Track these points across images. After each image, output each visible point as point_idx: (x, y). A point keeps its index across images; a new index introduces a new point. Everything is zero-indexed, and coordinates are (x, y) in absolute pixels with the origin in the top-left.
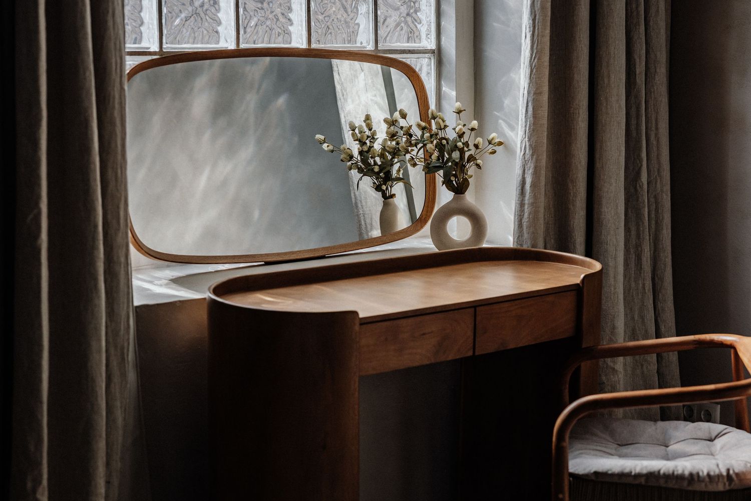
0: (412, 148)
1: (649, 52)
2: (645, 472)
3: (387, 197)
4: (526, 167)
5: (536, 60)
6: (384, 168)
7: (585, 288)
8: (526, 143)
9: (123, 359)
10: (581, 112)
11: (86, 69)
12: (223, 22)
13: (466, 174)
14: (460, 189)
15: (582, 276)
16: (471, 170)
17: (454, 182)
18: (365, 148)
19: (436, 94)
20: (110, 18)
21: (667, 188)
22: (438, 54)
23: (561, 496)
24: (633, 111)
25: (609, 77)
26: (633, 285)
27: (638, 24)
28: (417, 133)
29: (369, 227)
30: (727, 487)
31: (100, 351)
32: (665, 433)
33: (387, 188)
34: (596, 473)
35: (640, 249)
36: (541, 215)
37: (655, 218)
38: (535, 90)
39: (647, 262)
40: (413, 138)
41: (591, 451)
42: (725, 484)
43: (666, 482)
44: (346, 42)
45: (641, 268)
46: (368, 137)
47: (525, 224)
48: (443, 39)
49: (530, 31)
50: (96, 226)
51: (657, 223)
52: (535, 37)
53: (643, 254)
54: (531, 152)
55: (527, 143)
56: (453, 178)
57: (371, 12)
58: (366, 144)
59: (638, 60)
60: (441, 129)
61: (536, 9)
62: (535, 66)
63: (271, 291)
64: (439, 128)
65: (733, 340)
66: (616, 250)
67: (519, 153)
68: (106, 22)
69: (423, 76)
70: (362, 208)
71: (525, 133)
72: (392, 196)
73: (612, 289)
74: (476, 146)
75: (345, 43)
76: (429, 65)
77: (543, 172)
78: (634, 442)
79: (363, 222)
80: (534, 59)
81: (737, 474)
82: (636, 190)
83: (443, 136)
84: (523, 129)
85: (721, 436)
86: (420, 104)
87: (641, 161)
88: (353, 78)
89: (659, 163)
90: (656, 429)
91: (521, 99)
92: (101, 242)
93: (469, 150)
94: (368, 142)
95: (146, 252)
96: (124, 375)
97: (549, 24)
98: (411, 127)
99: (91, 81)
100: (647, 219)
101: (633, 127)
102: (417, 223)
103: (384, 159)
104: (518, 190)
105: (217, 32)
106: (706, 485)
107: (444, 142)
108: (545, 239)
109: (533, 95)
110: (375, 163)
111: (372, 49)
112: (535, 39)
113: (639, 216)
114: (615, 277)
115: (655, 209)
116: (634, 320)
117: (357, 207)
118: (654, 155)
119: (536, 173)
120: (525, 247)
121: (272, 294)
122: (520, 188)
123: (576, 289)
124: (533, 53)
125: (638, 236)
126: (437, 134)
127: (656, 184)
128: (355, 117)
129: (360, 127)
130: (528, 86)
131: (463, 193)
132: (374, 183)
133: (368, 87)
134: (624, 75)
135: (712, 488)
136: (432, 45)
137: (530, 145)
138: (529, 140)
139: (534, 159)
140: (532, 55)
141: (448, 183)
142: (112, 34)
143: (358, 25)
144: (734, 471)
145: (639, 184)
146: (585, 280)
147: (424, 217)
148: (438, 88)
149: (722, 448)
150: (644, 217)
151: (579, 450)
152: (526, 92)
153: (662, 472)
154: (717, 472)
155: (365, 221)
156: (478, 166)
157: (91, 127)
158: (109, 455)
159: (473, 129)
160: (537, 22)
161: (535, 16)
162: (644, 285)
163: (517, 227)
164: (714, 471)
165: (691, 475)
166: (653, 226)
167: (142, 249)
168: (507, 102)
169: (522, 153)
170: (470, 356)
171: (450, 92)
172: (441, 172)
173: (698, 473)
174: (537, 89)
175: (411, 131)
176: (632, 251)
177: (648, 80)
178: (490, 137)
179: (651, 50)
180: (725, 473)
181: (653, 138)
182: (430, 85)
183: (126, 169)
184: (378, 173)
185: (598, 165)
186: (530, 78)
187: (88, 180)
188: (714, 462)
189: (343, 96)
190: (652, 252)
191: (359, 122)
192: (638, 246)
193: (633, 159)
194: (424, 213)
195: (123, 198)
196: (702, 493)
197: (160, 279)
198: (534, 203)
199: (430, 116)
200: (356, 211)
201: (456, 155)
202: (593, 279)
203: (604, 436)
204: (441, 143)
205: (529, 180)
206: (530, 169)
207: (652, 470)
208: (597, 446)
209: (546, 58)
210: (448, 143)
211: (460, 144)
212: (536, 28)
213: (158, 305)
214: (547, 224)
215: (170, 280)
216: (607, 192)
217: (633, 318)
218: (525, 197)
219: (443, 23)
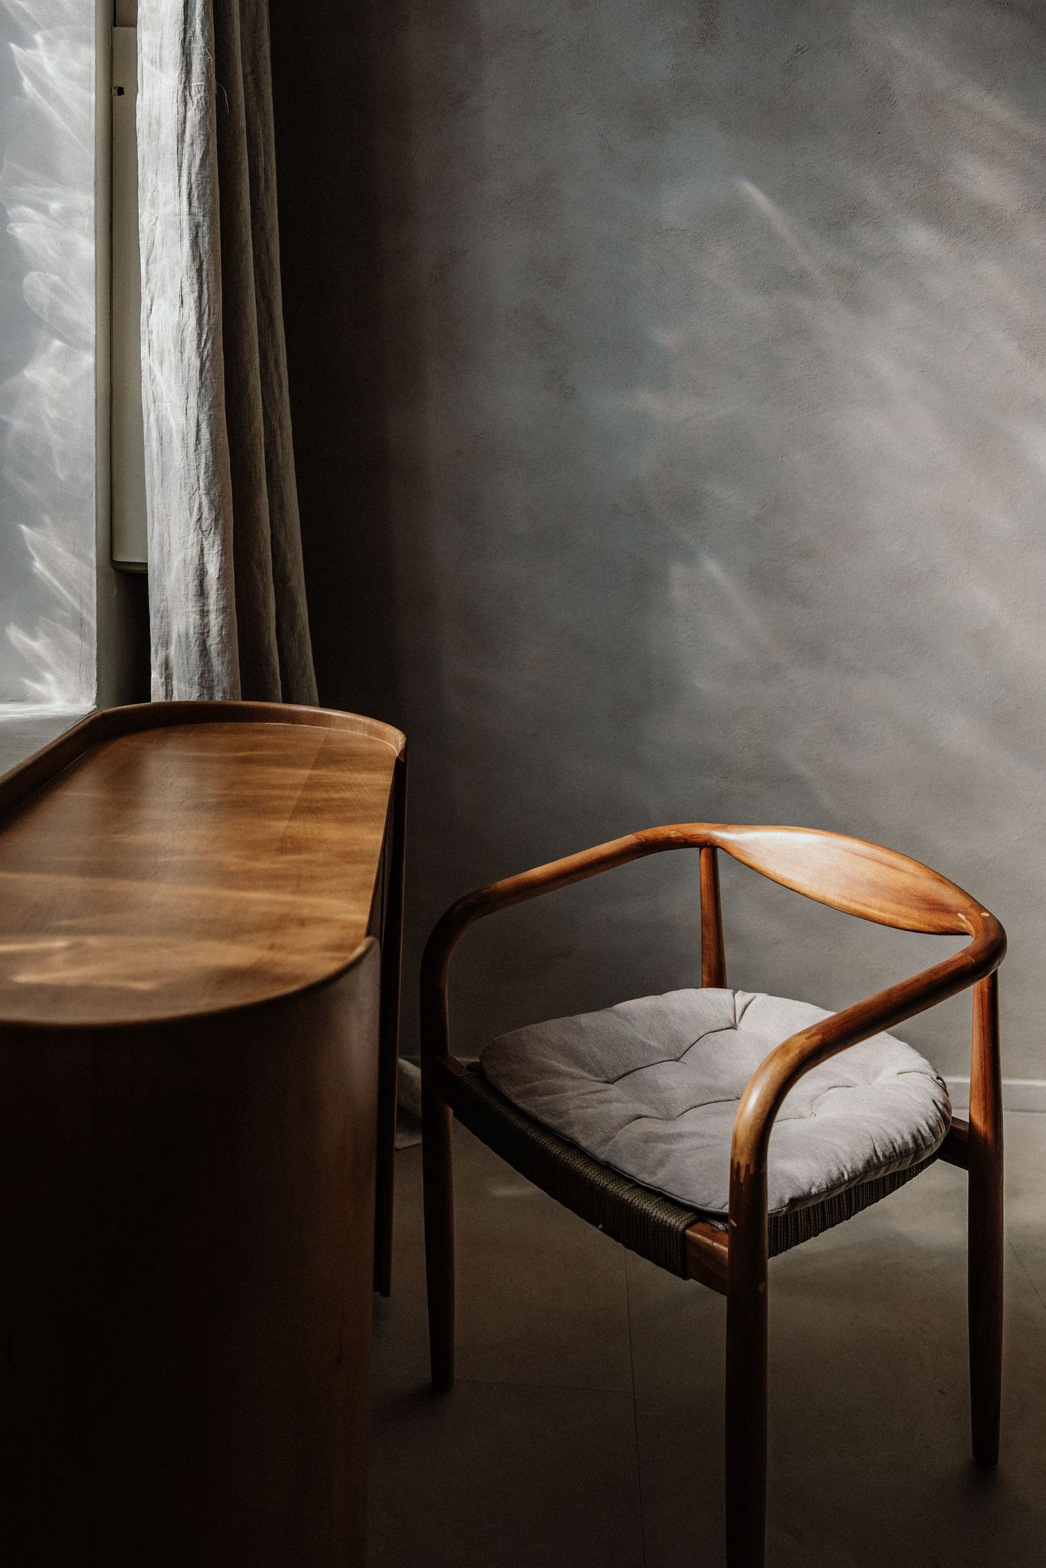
4: (205, 543)
5: (209, 345)
8: (201, 499)
36: (236, 628)
38: (210, 399)
52: (204, 304)
54: (214, 513)
55: (204, 499)
61: (201, 252)
62: (208, 356)
67: (188, 519)
71: (198, 480)
80: (205, 343)
84: (193, 473)
104: (192, 588)
109: (208, 410)
112: (203, 306)
119: (225, 552)
122: (195, 583)
124: (201, 331)
130: (198, 392)
137: (211, 502)
138: (208, 493)
139: (221, 526)
140: (200, 336)
161: (201, 265)
163: (195, 656)
169: (194, 518)
174: (214, 398)
186: (201, 379)
198: (227, 607)
205: (213, 567)
206: (213, 547)
212: (205, 287)
218: (207, 598)
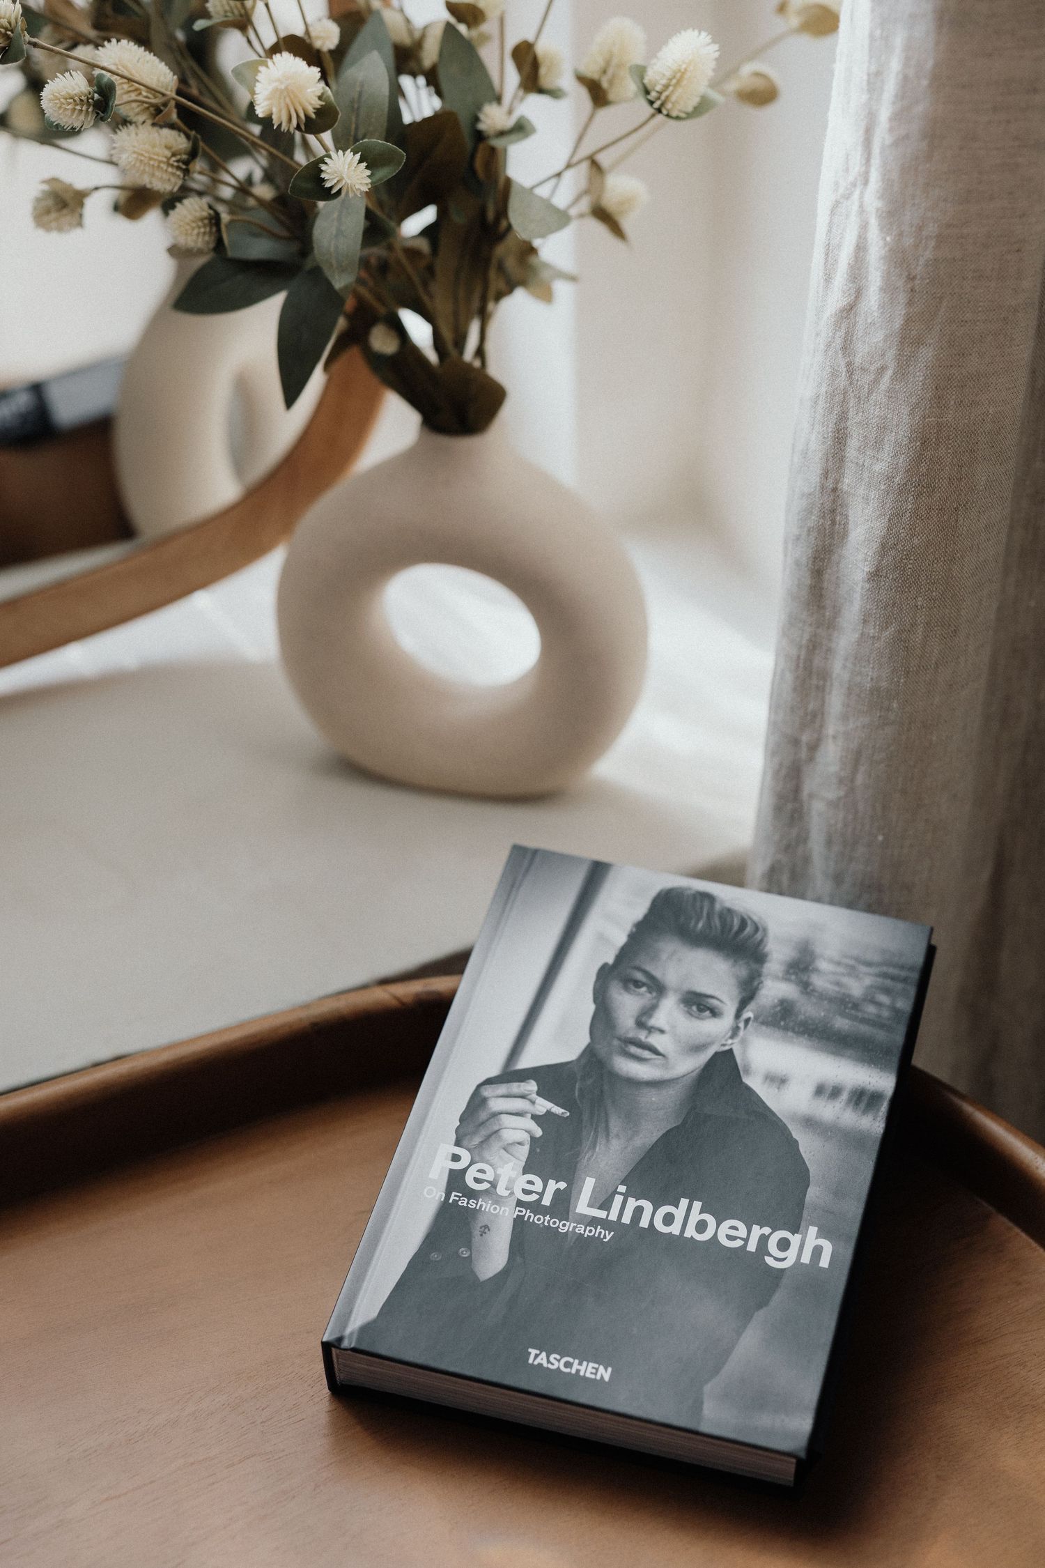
4: (854, 418)
54: (899, 312)
67: (813, 297)
169: (836, 302)
206: (878, 445)
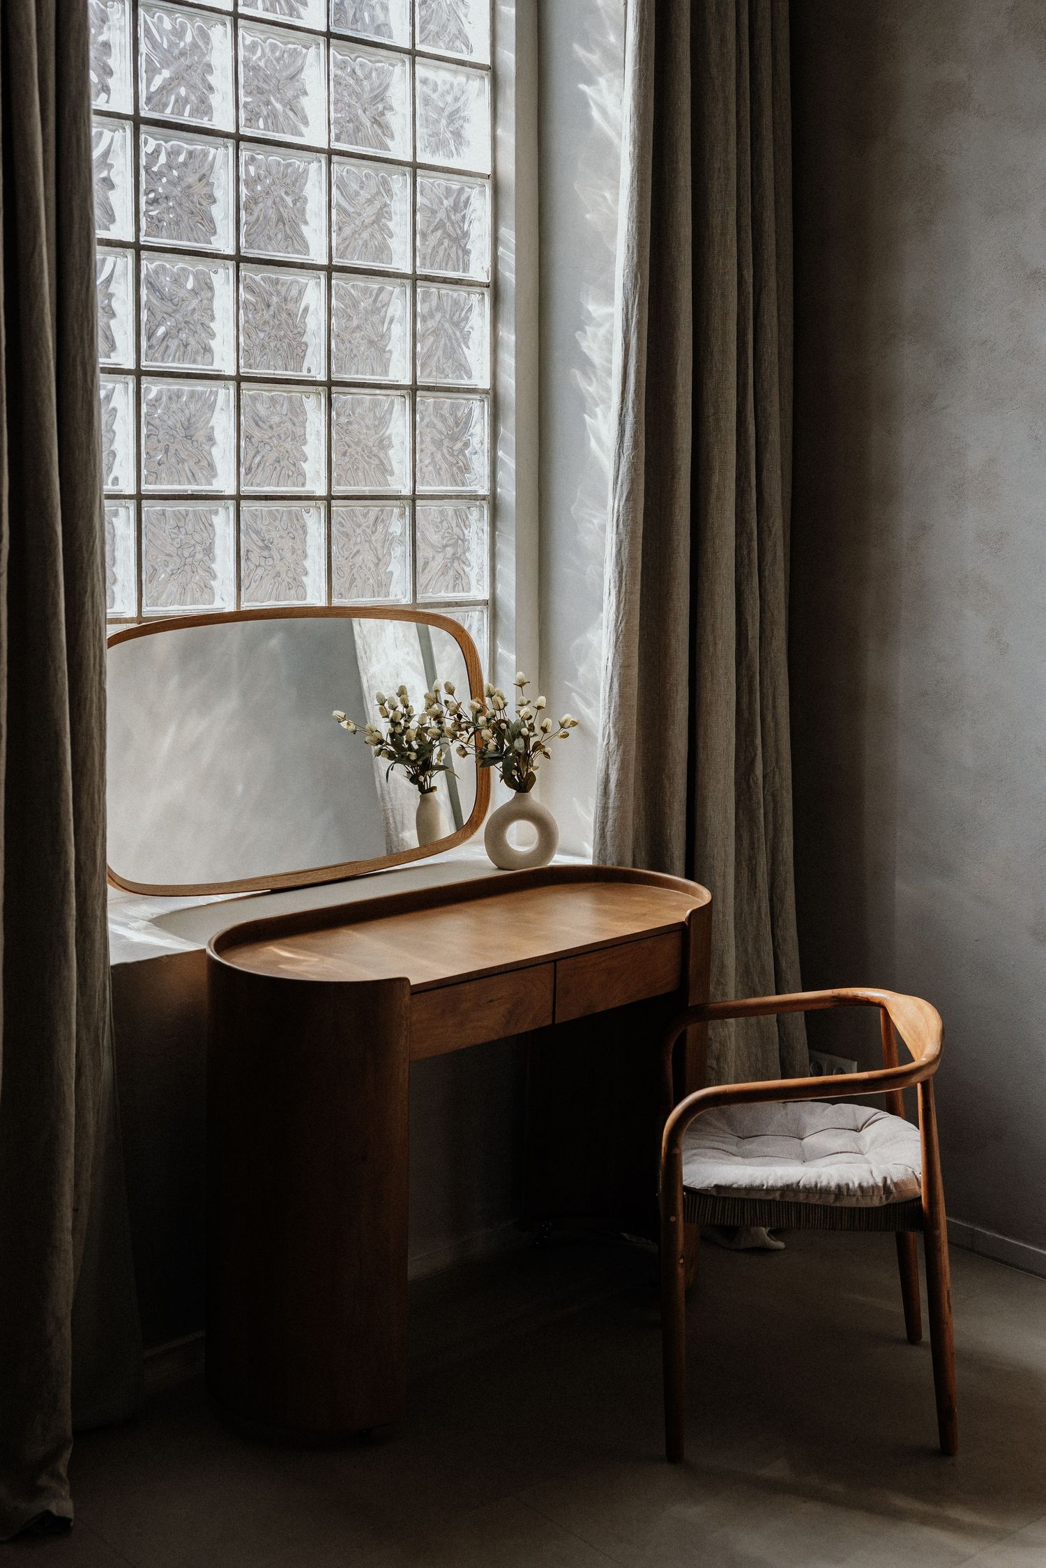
0: (461, 733)
1: (764, 610)
2: (780, 1184)
3: (425, 791)
4: (610, 760)
5: (623, 624)
6: (422, 755)
7: (692, 928)
8: (610, 729)
9: (98, 1044)
10: (680, 688)
11: (57, 669)
12: (219, 575)
13: (532, 766)
14: (522, 785)
15: (689, 912)
16: (537, 759)
17: (516, 777)
18: (399, 730)
19: (490, 657)
20: (88, 600)
21: (788, 783)
22: (493, 606)
23: (673, 1219)
24: (745, 684)
25: (715, 644)
26: (746, 907)
27: (750, 574)
28: (468, 714)
29: (399, 826)
30: (884, 1202)
31: (69, 1038)
32: (797, 1120)
33: (425, 780)
34: (717, 1187)
35: (754, 862)
36: (630, 822)
37: (773, 822)
38: (621, 661)
39: (763, 878)
40: (462, 720)
41: (707, 1151)
42: (881, 1198)
43: (807, 1197)
44: (376, 595)
45: (756, 887)
46: (403, 715)
47: (608, 834)
48: (499, 587)
49: (615, 587)
50: (67, 874)
51: (775, 825)
52: (622, 596)
53: (758, 869)
54: (617, 741)
55: (612, 730)
56: (514, 773)
57: (408, 555)
58: (400, 724)
59: (750, 621)
60: (500, 710)
61: (623, 559)
62: (622, 631)
63: (287, 941)
64: (496, 707)
65: (882, 998)
66: (725, 866)
67: (601, 742)
68: (83, 604)
69: (473, 635)
70: (391, 801)
71: (609, 717)
72: (432, 789)
73: (721, 917)
74: (544, 730)
75: (374, 597)
76: (481, 619)
77: (632, 767)
78: (759, 1134)
79: (391, 821)
80: (621, 623)
81: (896, 1184)
82: (749, 787)
83: (502, 718)
84: (607, 711)
85: (869, 1125)
86: (470, 672)
87: (755, 749)
88: (379, 631)
89: (777, 751)
90: (787, 1114)
91: (603, 672)
92: (73, 895)
93: (535, 735)
94: (402, 722)
95: (118, 884)
96: (97, 1065)
97: (639, 577)
98: (459, 704)
99: (64, 684)
100: (763, 823)
101: (744, 706)
102: (464, 830)
103: (421, 740)
104: (599, 790)
105: (211, 589)
106: (857, 1199)
107: (504, 726)
108: (634, 851)
109: (620, 669)
110: (411, 748)
111: (409, 603)
113: (752, 820)
114: (724, 901)
115: (774, 810)
116: (748, 954)
117: (383, 799)
118: (770, 741)
119: (623, 768)
120: (609, 865)
121: (288, 945)
122: (602, 787)
123: (681, 930)
124: (619, 614)
125: (752, 846)
126: (494, 716)
127: (774, 777)
128: (382, 682)
129: (391, 699)
130: (612, 656)
131: (527, 791)
132: (409, 772)
133: (398, 643)
134: (734, 642)
135: (864, 1203)
136: (486, 595)
137: (616, 733)
138: (614, 726)
139: (621, 750)
140: (617, 617)
141: (507, 778)
142: (91, 619)
143: (391, 573)
144: (891, 1180)
145: (753, 779)
146: (692, 917)
147: (475, 819)
148: (492, 649)
149: (872, 1143)
150: (759, 821)
151: (692, 1149)
152: (610, 664)
153: (801, 1184)
154: (871, 1182)
155: (394, 818)
156: (546, 754)
157: (64, 744)
158: (78, 1174)
159: (539, 708)
160: (624, 575)
161: (622, 569)
162: (759, 908)
163: (598, 837)
164: (868, 1181)
165: (839, 1187)
166: (771, 832)
167: (113, 880)
168: (582, 670)
169: (605, 742)
170: (550, 1025)
171: (508, 655)
172: (500, 764)
173: (847, 1185)
174: (624, 661)
175: (460, 710)
176: (744, 864)
177: (763, 645)
178: (563, 720)
179: (766, 608)
180: (881, 1184)
181: (769, 718)
182: (482, 646)
183: (104, 794)
184: (415, 762)
185: (702, 756)
186: (615, 647)
187: (58, 814)
188: (865, 1166)
189: (366, 653)
190: (769, 864)
191: (389, 693)
192: (752, 859)
193: (744, 746)
194: (475, 813)
195: (100, 832)
196: (852, 1210)
197: (136, 919)
198: (620, 807)
199: (485, 693)
200: (382, 804)
201: (519, 744)
202: (702, 915)
203: (719, 1124)
204: (500, 727)
205: (614, 777)
206: (615, 764)
207: (789, 1182)
208: (712, 1141)
209: (636, 621)
210: (508, 727)
211: (525, 731)
212: (624, 583)
213: (139, 963)
214: (636, 831)
215: (149, 921)
216: (714, 791)
217: (746, 951)
218: (609, 798)
219: (499, 567)
